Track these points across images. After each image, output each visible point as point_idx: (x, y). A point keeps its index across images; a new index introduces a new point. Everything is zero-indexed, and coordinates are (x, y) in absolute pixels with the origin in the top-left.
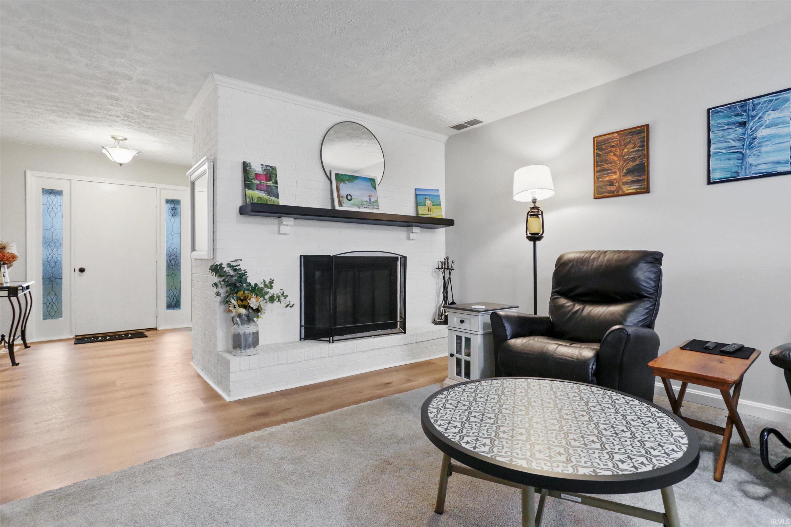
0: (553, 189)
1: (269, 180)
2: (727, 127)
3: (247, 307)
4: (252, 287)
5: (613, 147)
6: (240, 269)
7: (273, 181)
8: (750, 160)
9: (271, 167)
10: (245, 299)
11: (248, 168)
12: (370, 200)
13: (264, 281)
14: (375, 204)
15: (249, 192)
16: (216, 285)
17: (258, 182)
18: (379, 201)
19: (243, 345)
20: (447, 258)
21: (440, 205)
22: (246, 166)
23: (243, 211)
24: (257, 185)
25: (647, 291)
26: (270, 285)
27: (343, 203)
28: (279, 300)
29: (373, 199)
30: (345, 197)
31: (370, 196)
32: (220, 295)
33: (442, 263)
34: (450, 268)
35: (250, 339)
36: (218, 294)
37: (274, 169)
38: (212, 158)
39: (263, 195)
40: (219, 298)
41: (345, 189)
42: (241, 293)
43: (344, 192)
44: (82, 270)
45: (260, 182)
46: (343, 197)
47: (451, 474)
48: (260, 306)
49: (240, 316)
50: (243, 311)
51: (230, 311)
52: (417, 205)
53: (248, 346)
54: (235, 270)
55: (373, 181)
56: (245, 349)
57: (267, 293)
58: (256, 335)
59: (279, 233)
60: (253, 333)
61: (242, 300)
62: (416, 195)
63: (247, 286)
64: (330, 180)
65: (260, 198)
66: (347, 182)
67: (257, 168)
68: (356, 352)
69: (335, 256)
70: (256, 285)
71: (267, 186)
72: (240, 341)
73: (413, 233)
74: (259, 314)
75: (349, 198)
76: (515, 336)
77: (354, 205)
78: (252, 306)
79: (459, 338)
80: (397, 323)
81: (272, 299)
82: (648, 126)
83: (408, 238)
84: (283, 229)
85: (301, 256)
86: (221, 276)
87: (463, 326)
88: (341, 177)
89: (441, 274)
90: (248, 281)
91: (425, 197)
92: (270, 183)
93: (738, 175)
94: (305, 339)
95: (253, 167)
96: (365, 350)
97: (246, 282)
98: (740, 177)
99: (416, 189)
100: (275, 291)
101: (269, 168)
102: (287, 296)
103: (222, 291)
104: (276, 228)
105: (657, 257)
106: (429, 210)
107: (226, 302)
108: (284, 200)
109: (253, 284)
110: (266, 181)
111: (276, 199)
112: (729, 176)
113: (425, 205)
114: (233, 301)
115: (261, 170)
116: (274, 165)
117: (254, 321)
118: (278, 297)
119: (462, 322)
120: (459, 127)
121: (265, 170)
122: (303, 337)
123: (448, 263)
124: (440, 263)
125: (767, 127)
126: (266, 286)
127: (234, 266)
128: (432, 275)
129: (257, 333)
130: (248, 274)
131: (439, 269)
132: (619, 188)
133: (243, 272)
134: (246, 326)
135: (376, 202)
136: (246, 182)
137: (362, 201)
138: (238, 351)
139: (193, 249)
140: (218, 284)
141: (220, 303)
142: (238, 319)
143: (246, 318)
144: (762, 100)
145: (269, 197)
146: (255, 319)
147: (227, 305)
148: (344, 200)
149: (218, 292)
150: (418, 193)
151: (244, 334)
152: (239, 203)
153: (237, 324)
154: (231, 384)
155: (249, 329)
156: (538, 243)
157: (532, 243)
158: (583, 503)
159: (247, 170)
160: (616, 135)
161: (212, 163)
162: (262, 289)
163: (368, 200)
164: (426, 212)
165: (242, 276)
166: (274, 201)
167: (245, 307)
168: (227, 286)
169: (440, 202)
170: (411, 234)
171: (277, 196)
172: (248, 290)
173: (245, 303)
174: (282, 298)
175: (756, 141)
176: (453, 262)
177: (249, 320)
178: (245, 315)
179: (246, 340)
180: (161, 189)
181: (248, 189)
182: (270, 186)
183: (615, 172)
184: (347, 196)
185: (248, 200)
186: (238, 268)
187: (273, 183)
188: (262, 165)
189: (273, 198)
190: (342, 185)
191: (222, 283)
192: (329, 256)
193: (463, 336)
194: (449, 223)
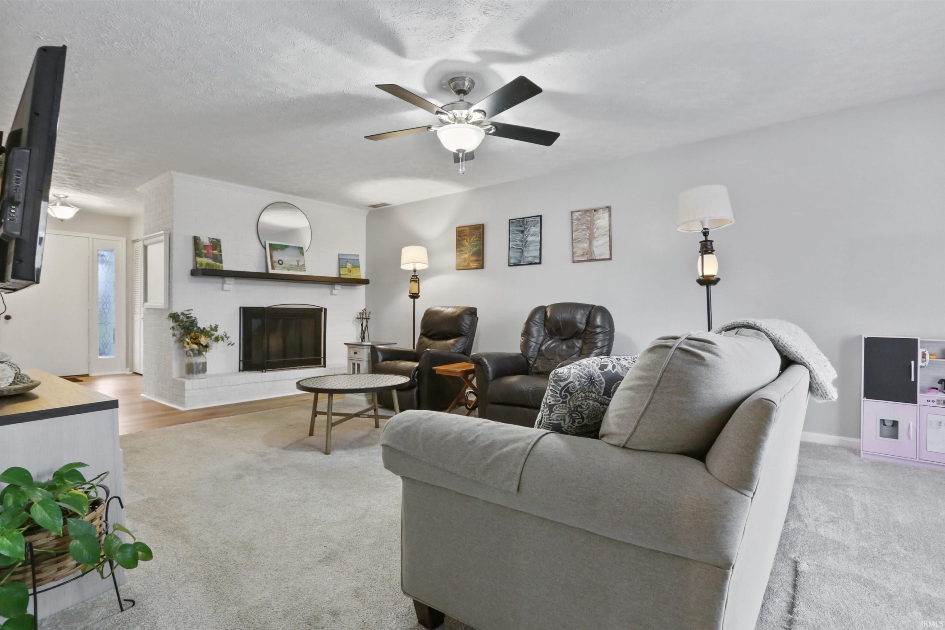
0: (428, 263)
1: (215, 250)
2: (516, 232)
3: (198, 344)
4: (201, 330)
5: (466, 235)
6: (191, 317)
7: (218, 250)
8: (525, 254)
9: (216, 239)
10: (196, 338)
11: (198, 241)
12: (298, 264)
13: (211, 326)
14: (303, 267)
15: (199, 259)
16: (173, 328)
17: (206, 252)
18: (306, 265)
19: (195, 370)
20: (365, 310)
21: (359, 267)
22: (196, 240)
23: (195, 273)
24: (206, 254)
25: (464, 332)
26: (216, 329)
27: (276, 266)
28: (223, 340)
29: (300, 264)
30: (277, 262)
31: (298, 261)
32: (175, 336)
33: (360, 313)
34: (367, 317)
35: (201, 366)
36: (174, 335)
37: (218, 241)
38: (168, 232)
39: (210, 261)
40: (175, 338)
41: (277, 255)
42: (193, 334)
43: (276, 258)
44: (8, 318)
45: (208, 251)
46: (275, 262)
47: (316, 416)
48: (208, 343)
49: (192, 350)
50: (195, 347)
51: (185, 347)
52: (340, 267)
53: (199, 372)
54: (188, 317)
55: (301, 249)
56: (196, 374)
57: (213, 335)
58: (205, 364)
59: (223, 289)
60: (203, 363)
61: (195, 339)
62: (339, 259)
63: (197, 329)
64: (265, 248)
65: (208, 264)
66: (279, 250)
67: (205, 241)
68: (284, 380)
69: (268, 308)
70: (204, 328)
71: (213, 254)
72: (193, 368)
73: (335, 289)
74: (207, 349)
75: (280, 262)
76: (384, 360)
77: (284, 268)
78: (202, 343)
79: (354, 364)
80: (321, 359)
81: (217, 339)
82: (483, 225)
83: (332, 294)
84: (226, 287)
85: (240, 308)
86: (176, 322)
87: (356, 356)
88: (274, 246)
89: (360, 322)
90: (198, 325)
91: (346, 261)
92: (215, 252)
93: (520, 262)
94: (243, 370)
95: (202, 240)
96: (291, 378)
97: (196, 327)
98: (521, 263)
99: (339, 255)
100: (220, 332)
101: (215, 240)
102: (229, 337)
103: (177, 333)
104: (220, 285)
105: (473, 311)
106: (350, 271)
107: (181, 341)
108: (227, 266)
109: (202, 328)
110: (213, 250)
111: (220, 265)
112: (517, 262)
113: (346, 267)
114: (187, 340)
115: (208, 242)
116: (218, 238)
117: (203, 355)
118: (222, 338)
119: (355, 353)
120: (374, 206)
121: (212, 242)
122: (241, 368)
123: (366, 314)
124: (358, 314)
125: (532, 236)
126: (212, 329)
127: (187, 315)
128: (353, 323)
129: (206, 363)
130: (198, 320)
131: (357, 318)
132: (469, 264)
133: (194, 319)
134: (197, 358)
135: (304, 265)
136: (197, 252)
137: (291, 265)
138: (191, 375)
139: (146, 300)
140: (175, 327)
141: (176, 342)
142: (191, 353)
143: (197, 352)
144: (531, 219)
145: (214, 263)
146: (204, 353)
147: (181, 343)
148: (276, 265)
149: (174, 334)
150: (340, 257)
151: (196, 363)
152: (190, 267)
153: (190, 356)
154: (186, 399)
155: (199, 360)
156: (416, 300)
157: (413, 300)
158: (368, 417)
159: (197, 242)
160: (467, 228)
161: (168, 237)
162: (209, 332)
163: (297, 264)
164: (347, 273)
165: (193, 323)
166: (219, 266)
167: (196, 344)
168: (182, 329)
169: (359, 265)
170: (334, 291)
171: (221, 262)
172: (198, 332)
173: (196, 341)
174: (225, 339)
175: (528, 243)
176: (370, 313)
177: (200, 353)
178: (197, 350)
179: (197, 368)
180: (93, 239)
181: (198, 257)
182: (216, 254)
183: (466, 253)
184: (279, 261)
185: (198, 266)
186: (190, 316)
187: (218, 252)
188: (209, 238)
189: (218, 264)
190: (275, 253)
191: (178, 327)
192: (263, 308)
193: (356, 363)
194: (365, 282)
